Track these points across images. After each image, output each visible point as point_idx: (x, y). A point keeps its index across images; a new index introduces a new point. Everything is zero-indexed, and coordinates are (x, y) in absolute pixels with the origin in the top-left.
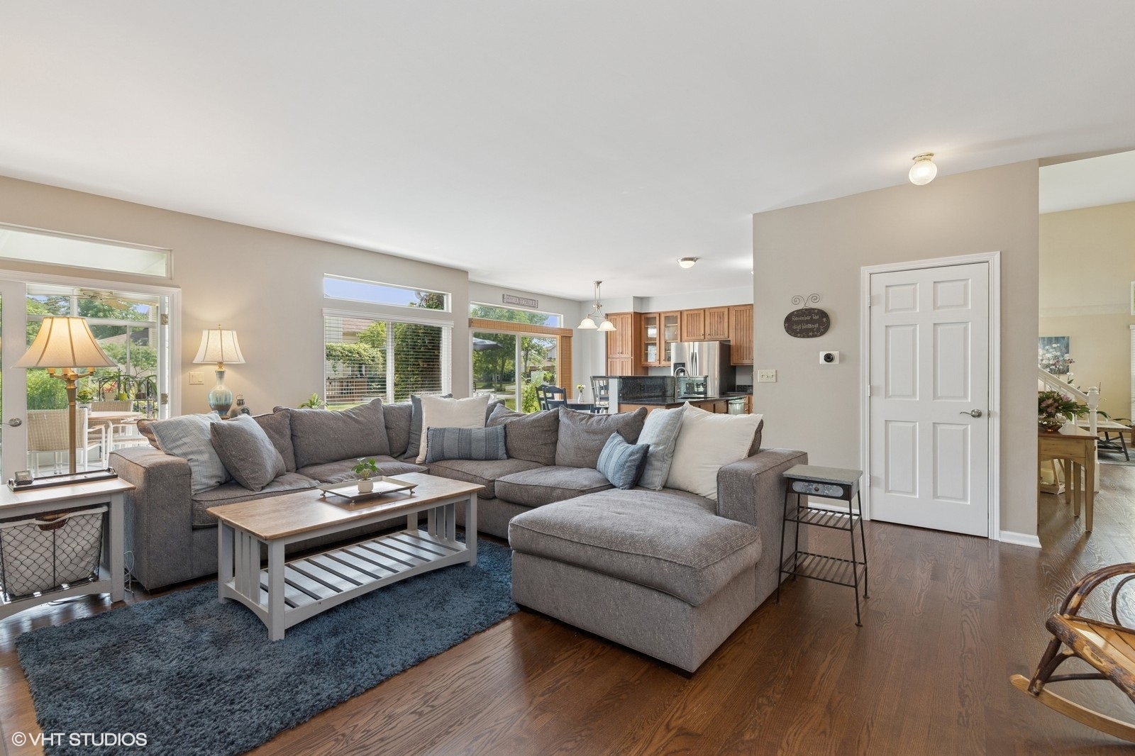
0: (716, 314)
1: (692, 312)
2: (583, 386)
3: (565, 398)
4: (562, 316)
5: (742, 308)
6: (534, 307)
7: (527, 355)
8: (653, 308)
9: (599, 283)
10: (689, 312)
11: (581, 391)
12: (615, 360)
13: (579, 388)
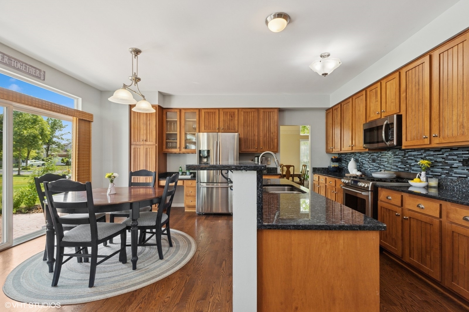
0: (228, 114)
1: (209, 111)
2: (115, 174)
3: (90, 196)
4: (80, 99)
5: (249, 110)
6: (39, 78)
7: (48, 147)
8: (175, 104)
9: (137, 52)
10: (206, 111)
11: (112, 181)
12: (138, 147)
13: (110, 177)
